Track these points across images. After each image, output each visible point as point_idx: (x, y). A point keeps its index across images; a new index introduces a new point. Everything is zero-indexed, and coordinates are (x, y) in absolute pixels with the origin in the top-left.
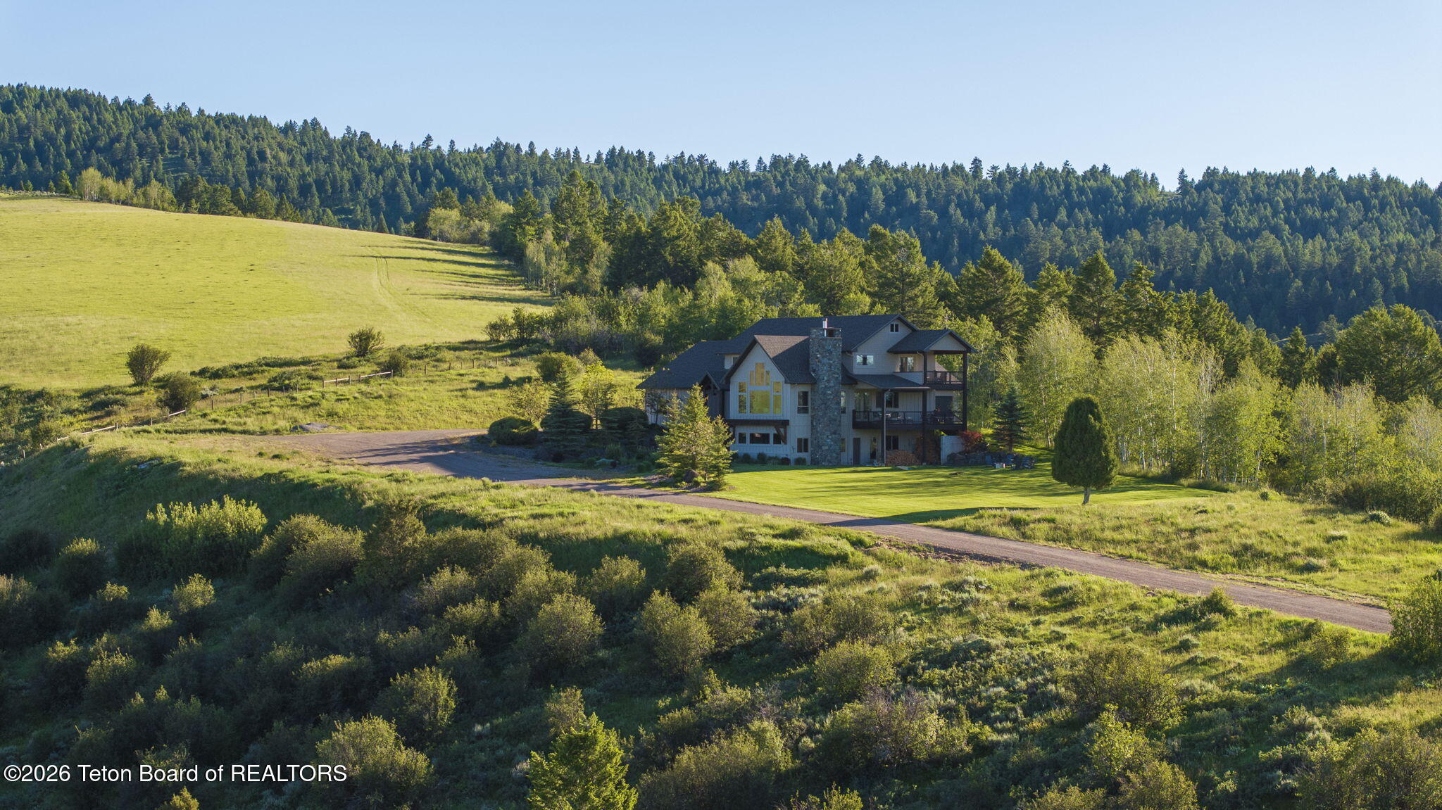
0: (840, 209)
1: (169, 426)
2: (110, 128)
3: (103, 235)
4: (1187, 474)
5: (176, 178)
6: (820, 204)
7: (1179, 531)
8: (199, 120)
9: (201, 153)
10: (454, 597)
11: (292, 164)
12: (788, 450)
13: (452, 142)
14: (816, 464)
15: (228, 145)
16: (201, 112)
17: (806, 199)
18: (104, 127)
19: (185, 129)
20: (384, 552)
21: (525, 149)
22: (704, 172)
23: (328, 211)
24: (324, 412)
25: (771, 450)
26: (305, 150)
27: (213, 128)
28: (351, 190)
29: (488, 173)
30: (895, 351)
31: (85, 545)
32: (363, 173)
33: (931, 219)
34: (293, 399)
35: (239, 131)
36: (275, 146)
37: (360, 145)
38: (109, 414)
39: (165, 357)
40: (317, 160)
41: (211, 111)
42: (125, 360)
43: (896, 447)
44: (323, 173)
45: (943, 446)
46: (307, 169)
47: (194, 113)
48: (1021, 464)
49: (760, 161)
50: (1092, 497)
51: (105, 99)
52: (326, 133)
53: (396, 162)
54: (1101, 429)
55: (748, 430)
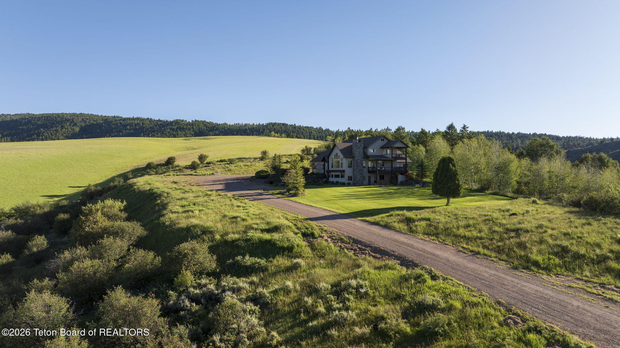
4: (487, 189)
7: (508, 231)
12: (345, 180)
14: (355, 185)
25: (340, 180)
26: (319, 132)
30: (383, 148)
42: (198, 157)
43: (383, 179)
45: (398, 179)
48: (424, 185)
50: (452, 200)
54: (456, 171)
55: (334, 174)
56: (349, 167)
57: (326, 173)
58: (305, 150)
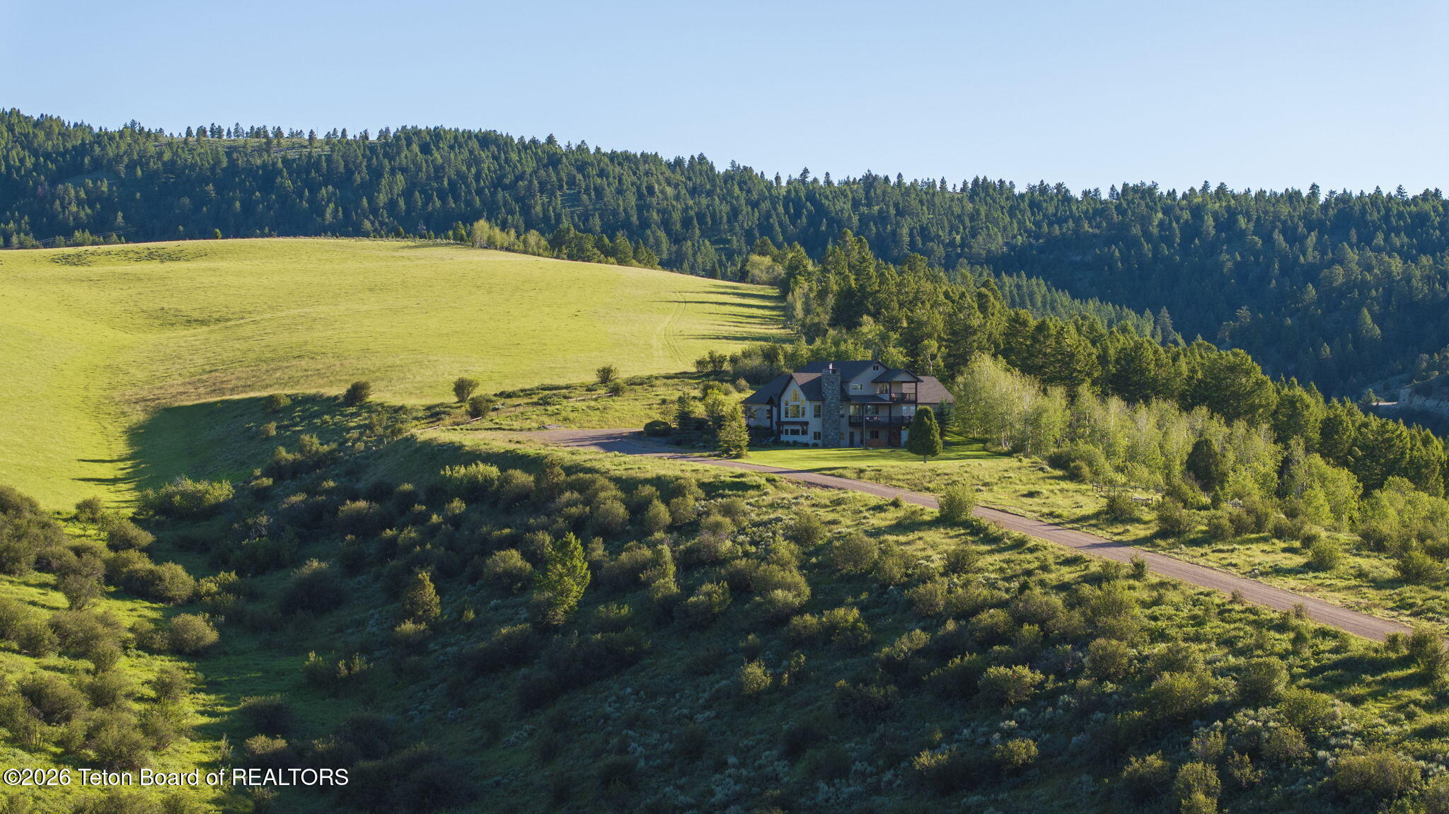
0: (1173, 235)
1: (468, 426)
2: (516, 166)
3: (479, 284)
5: (572, 213)
6: (1155, 231)
8: (595, 158)
9: (596, 189)
10: (570, 504)
11: (677, 197)
12: (808, 438)
13: (827, 174)
14: (825, 446)
15: (620, 181)
16: (598, 149)
17: (1142, 226)
18: (510, 166)
19: (582, 167)
20: (544, 485)
21: (893, 180)
22: (1058, 200)
23: (706, 241)
24: (561, 419)
25: (801, 438)
26: (690, 184)
27: (607, 165)
28: (729, 221)
29: (856, 204)
30: (875, 381)
31: (407, 487)
32: (740, 205)
33: (1256, 243)
34: (547, 410)
35: (631, 168)
36: (663, 181)
37: (741, 177)
38: (439, 420)
39: (477, 385)
40: (701, 192)
41: (606, 149)
42: (452, 387)
43: (877, 437)
44: (704, 206)
45: (902, 436)
46: (691, 202)
47: (592, 151)
49: (1113, 188)
51: (512, 139)
52: (712, 168)
53: (771, 195)
55: (790, 428)
56: (815, 416)
57: (775, 427)
58: (709, 362)
